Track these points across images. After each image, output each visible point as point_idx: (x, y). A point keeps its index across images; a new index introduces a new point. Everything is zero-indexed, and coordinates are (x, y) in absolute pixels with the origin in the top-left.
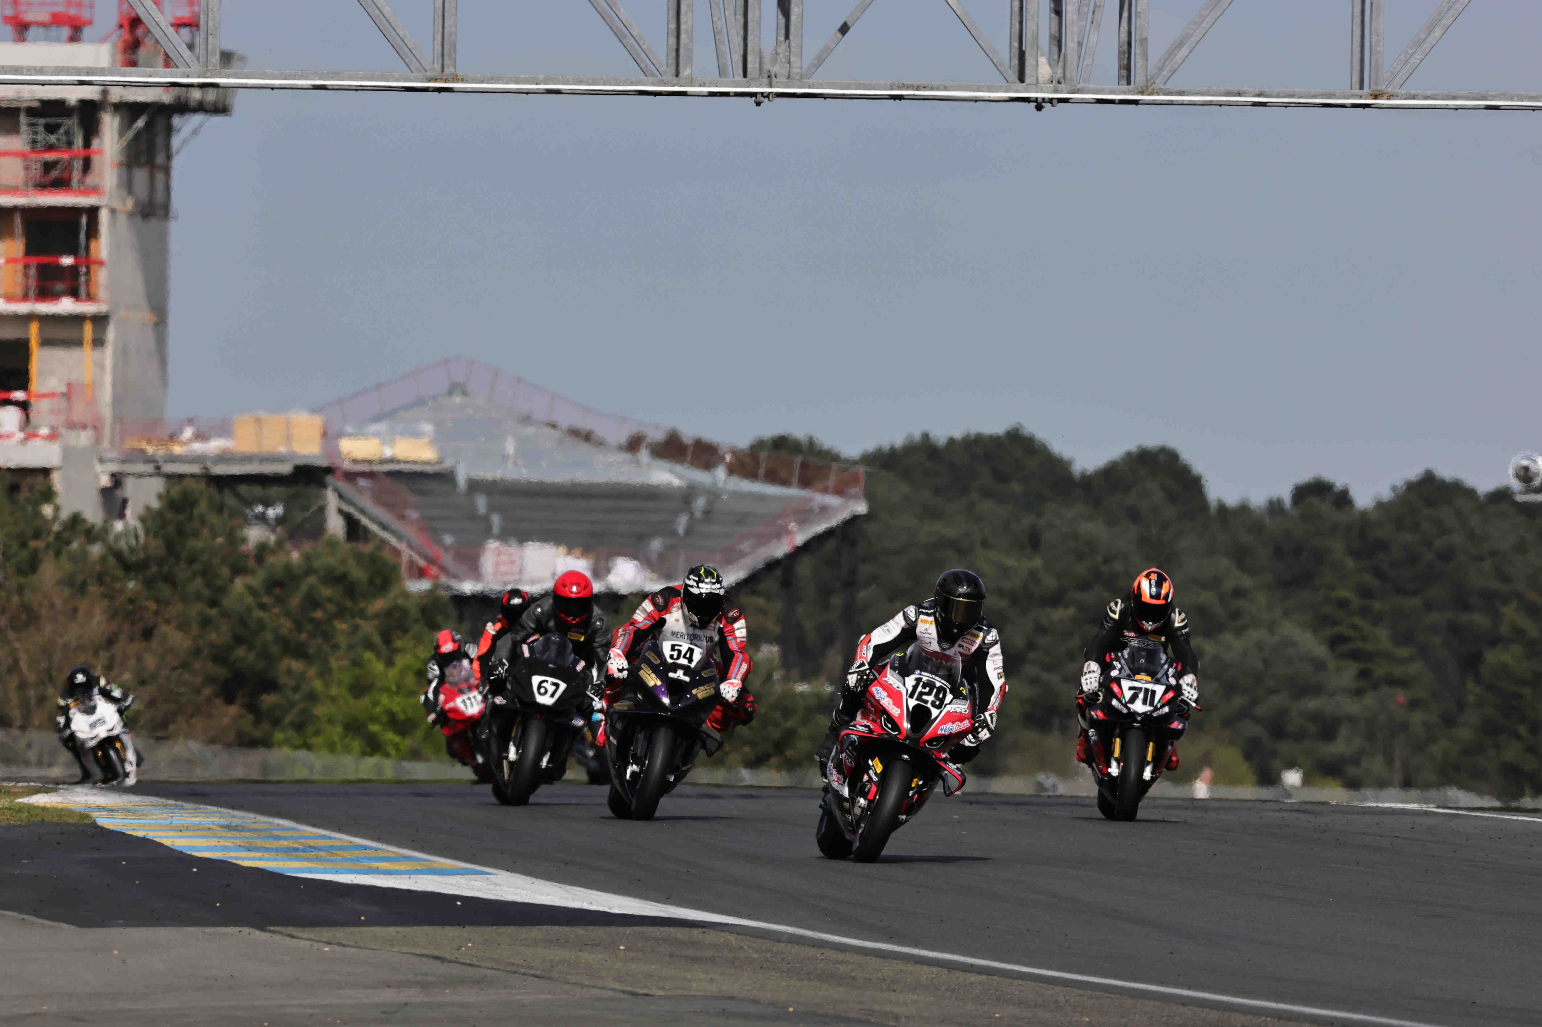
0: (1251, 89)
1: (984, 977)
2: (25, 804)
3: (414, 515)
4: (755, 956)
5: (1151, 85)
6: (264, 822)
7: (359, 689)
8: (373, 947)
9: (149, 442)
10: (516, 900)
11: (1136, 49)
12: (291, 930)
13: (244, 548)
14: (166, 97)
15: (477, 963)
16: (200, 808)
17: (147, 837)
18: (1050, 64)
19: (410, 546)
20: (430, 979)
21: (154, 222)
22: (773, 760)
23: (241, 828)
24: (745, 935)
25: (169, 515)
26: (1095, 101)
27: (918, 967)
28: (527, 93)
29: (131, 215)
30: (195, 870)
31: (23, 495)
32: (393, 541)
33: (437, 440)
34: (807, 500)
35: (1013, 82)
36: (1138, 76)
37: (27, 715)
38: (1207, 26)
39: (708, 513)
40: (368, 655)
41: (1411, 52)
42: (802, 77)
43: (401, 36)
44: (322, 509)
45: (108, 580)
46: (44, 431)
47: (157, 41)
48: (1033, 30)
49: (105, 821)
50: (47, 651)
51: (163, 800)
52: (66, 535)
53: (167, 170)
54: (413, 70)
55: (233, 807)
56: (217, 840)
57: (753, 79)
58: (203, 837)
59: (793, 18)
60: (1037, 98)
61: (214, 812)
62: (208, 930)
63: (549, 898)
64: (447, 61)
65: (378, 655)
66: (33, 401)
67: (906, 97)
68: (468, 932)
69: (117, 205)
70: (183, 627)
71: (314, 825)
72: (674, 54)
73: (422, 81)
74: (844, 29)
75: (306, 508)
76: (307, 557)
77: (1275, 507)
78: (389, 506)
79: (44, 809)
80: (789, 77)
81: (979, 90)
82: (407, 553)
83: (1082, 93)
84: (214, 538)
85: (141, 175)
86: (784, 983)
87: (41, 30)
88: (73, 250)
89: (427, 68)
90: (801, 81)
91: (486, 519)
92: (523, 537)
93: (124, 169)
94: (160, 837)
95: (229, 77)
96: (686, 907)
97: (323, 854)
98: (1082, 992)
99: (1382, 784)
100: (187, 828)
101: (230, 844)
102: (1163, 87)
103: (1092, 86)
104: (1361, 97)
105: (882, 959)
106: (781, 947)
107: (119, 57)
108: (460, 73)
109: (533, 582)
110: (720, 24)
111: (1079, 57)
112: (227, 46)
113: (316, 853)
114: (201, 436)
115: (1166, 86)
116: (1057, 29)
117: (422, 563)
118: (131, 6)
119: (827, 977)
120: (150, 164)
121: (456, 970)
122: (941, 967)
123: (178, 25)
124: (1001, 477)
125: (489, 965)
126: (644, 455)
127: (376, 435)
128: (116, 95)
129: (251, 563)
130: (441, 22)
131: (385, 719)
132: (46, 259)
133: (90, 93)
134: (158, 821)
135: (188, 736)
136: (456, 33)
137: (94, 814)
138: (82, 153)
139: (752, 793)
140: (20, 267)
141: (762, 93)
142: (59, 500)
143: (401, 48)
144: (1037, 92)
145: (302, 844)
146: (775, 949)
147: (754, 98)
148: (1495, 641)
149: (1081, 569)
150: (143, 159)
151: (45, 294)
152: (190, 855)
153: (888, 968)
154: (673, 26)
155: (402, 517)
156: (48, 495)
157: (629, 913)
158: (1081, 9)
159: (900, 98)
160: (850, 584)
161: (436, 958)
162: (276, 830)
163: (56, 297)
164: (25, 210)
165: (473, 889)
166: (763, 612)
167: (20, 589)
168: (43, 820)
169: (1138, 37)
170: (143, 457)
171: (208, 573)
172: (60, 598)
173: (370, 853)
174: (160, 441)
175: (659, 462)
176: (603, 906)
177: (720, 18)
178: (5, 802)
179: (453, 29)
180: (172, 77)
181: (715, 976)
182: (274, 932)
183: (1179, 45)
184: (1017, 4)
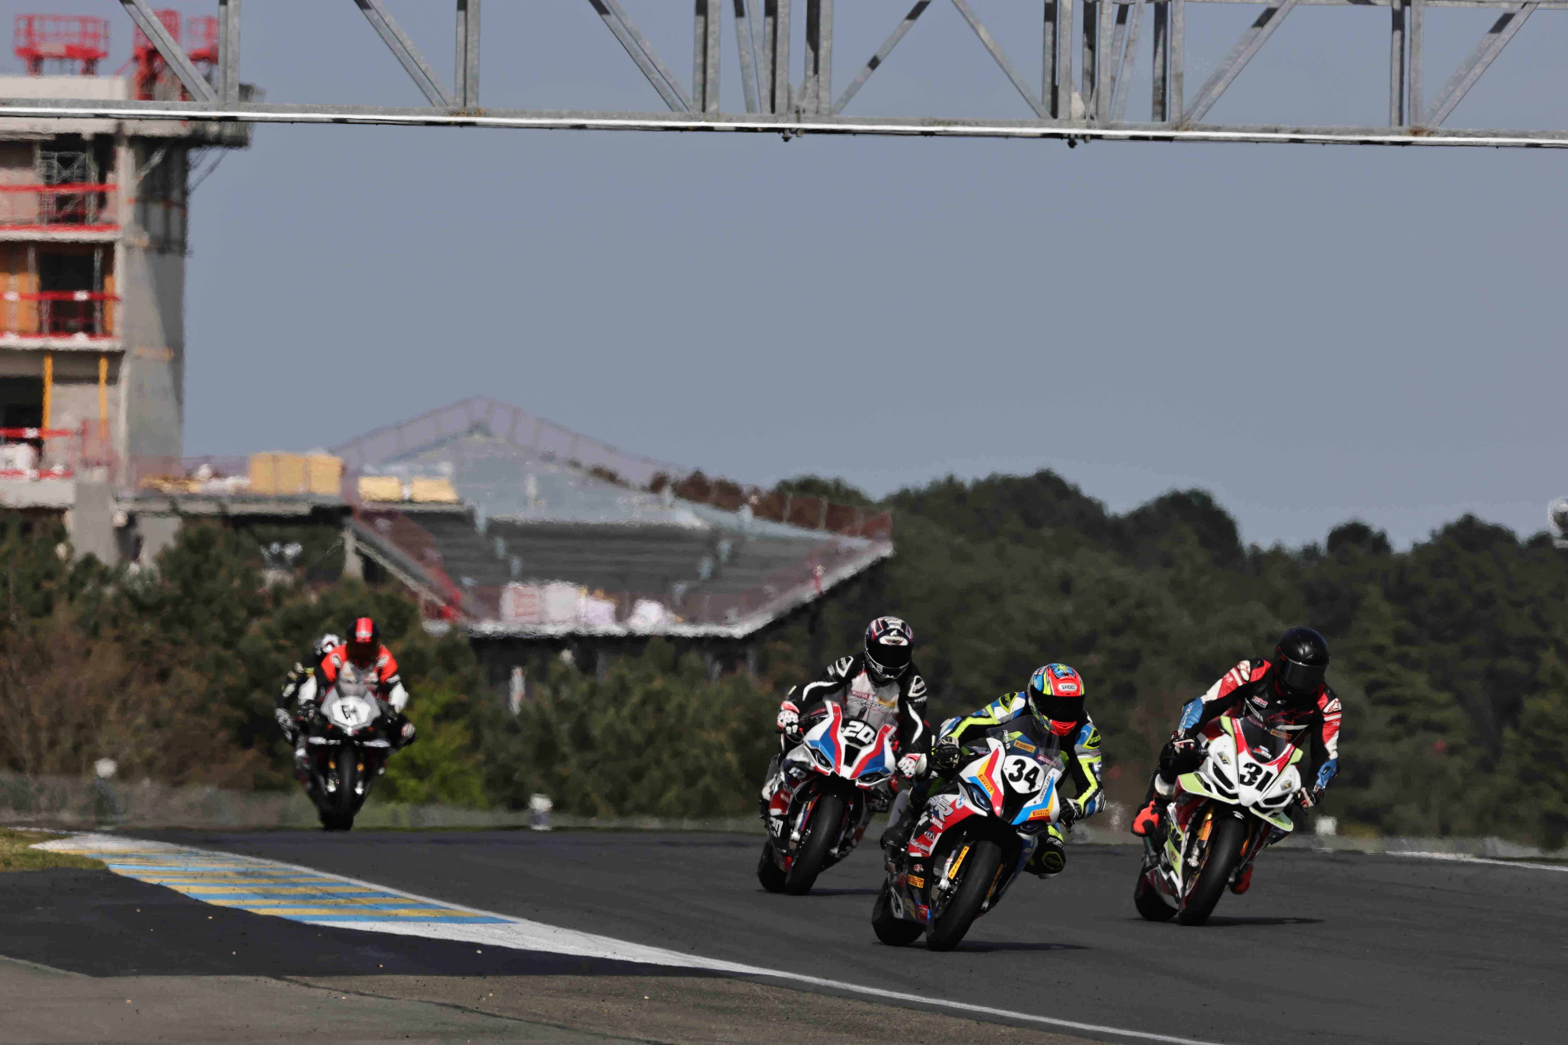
0: (1288, 126)
1: (1013, 1030)
2: (39, 850)
3: (433, 554)
4: (782, 1007)
5: (1186, 121)
8: (392, 996)
9: (166, 479)
10: (539, 950)
11: (1171, 84)
12: (308, 979)
13: (261, 589)
14: (182, 130)
15: (498, 1014)
16: (215, 856)
17: (162, 884)
18: (1083, 99)
19: (431, 589)
20: (451, 1029)
21: (169, 258)
23: (257, 875)
25: (186, 556)
26: (1128, 137)
27: (948, 1019)
29: (147, 250)
30: (209, 917)
31: (36, 536)
32: (411, 583)
33: (457, 480)
34: (835, 543)
35: (1046, 118)
36: (1173, 112)
37: (39, 758)
39: (734, 555)
41: (1451, 88)
42: (831, 112)
43: (423, 69)
44: (341, 549)
45: (122, 622)
46: (58, 469)
47: (175, 75)
48: (1066, 67)
49: (117, 868)
50: (60, 694)
51: (178, 847)
52: (80, 576)
53: (183, 206)
54: (435, 104)
55: (250, 854)
56: (233, 888)
57: (782, 115)
58: (217, 884)
59: (822, 52)
60: (1070, 135)
61: (231, 859)
62: (223, 978)
63: (572, 947)
64: (469, 95)
66: (46, 438)
67: (937, 133)
68: (487, 982)
69: (131, 239)
70: (199, 669)
71: (333, 872)
72: (700, 89)
73: (444, 115)
74: (874, 63)
75: (325, 548)
76: (324, 599)
77: (1310, 552)
78: (408, 546)
79: (58, 855)
80: (817, 112)
81: (1010, 126)
82: (426, 595)
83: (1115, 129)
84: (231, 578)
85: (156, 211)
86: (810, 1035)
87: (56, 64)
88: (87, 286)
89: (449, 101)
90: (830, 116)
91: (505, 561)
92: (545, 578)
93: (139, 204)
94: (174, 884)
95: (247, 110)
96: (711, 957)
97: (342, 901)
99: (1416, 832)
100: (202, 875)
101: (245, 892)
102: (1198, 123)
103: (1126, 122)
104: (1400, 134)
105: (908, 1010)
106: (807, 997)
107: (136, 91)
108: (482, 106)
109: (554, 623)
110: (749, 58)
111: (1112, 91)
112: (246, 80)
113: (334, 900)
114: (217, 474)
115: (1200, 123)
116: (1090, 63)
117: (442, 604)
118: (149, 38)
119: (854, 1028)
120: (165, 198)
121: (477, 1020)
122: (969, 1018)
123: (196, 58)
124: (1031, 522)
125: (510, 1015)
126: (667, 494)
127: (395, 475)
128: (130, 128)
129: (269, 606)
130: (463, 55)
132: (57, 296)
133: (106, 127)
134: (172, 869)
135: (204, 782)
136: (478, 66)
137: (106, 861)
138: (97, 187)
140: (35, 304)
141: (790, 129)
142: (73, 540)
143: (422, 82)
144: (1070, 128)
145: (321, 890)
146: (801, 999)
147: (782, 134)
148: (1536, 688)
149: (1112, 615)
150: (159, 195)
151: (59, 328)
152: (206, 903)
153: (916, 1020)
154: (700, 60)
155: (421, 557)
156: (61, 535)
157: (654, 963)
158: (1115, 44)
159: (932, 134)
161: (457, 1007)
162: (295, 876)
163: (70, 332)
164: (39, 245)
165: (494, 938)
166: (787, 658)
167: (33, 631)
168: (57, 866)
169: (1173, 73)
170: (156, 494)
171: (225, 615)
172: (74, 639)
173: (389, 900)
174: (176, 480)
175: (683, 502)
176: (628, 956)
177: (748, 53)
178: (18, 847)
179: (476, 62)
180: (189, 110)
181: (740, 1028)
182: (291, 981)
183: (1217, 78)
184: (1049, 38)
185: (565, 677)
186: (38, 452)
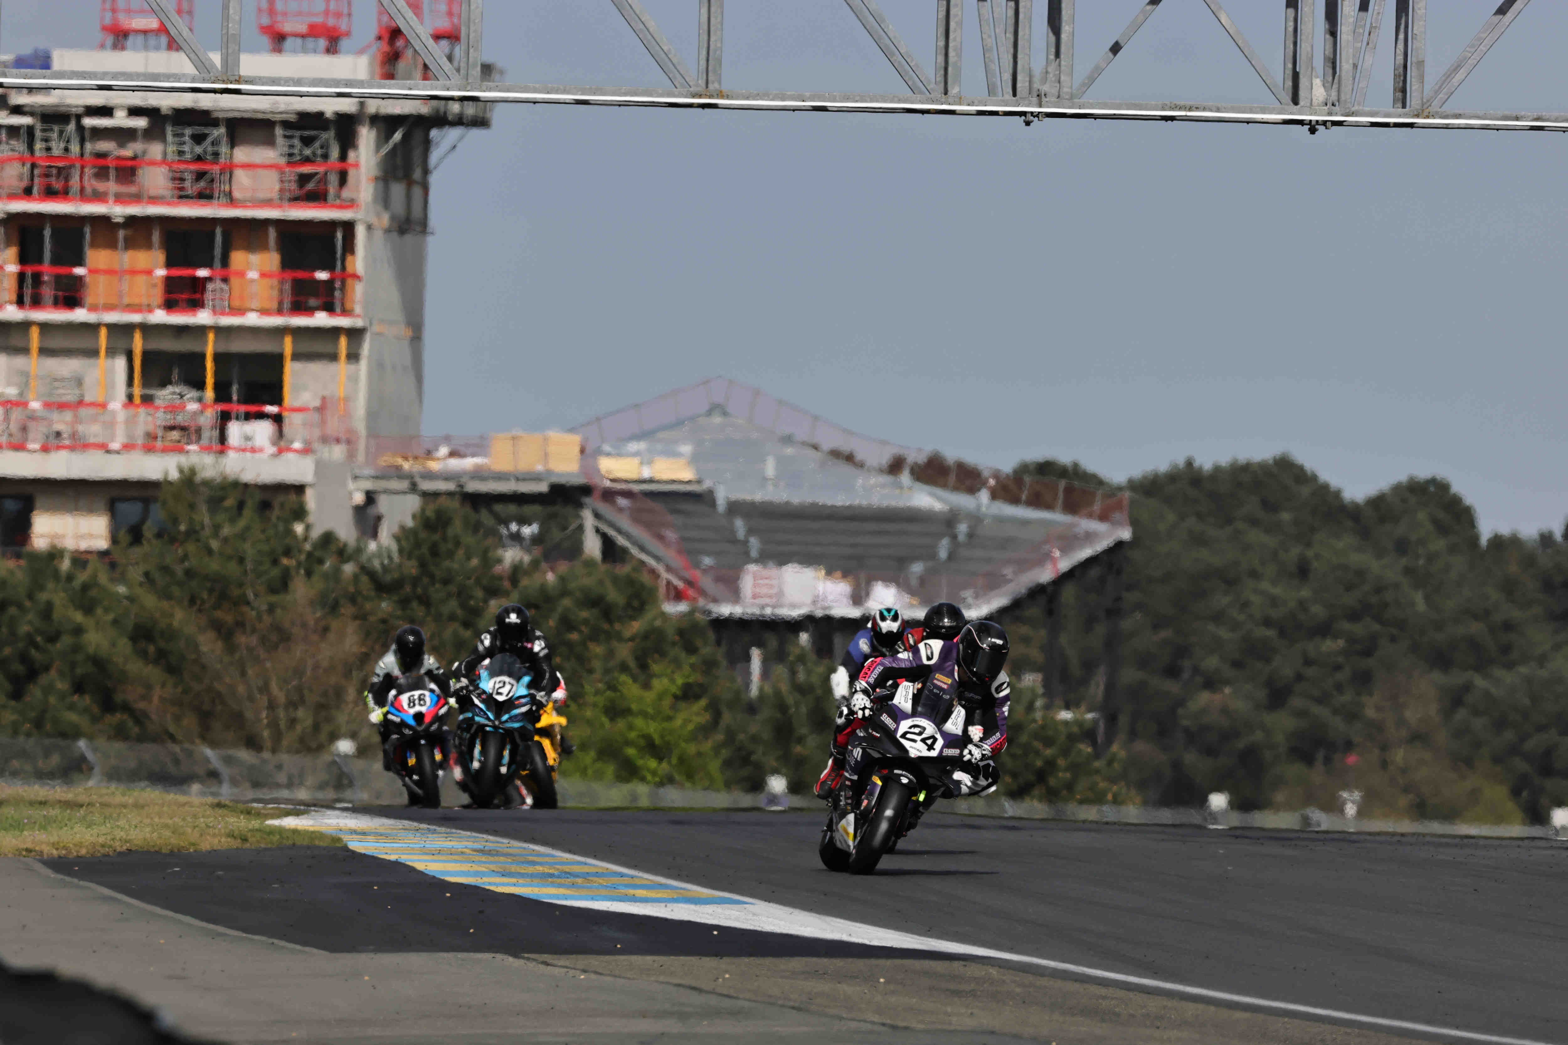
0: (1529, 114)
2: (276, 826)
3: (671, 535)
4: (1018, 990)
5: (1427, 109)
6: (521, 848)
7: (615, 711)
8: (628, 976)
9: (406, 458)
10: (775, 931)
11: (1412, 73)
12: (546, 957)
13: (498, 569)
14: (424, 109)
15: (735, 995)
16: (453, 833)
17: (400, 861)
18: (1324, 85)
19: (669, 569)
20: (687, 1009)
21: (408, 238)
22: (1036, 792)
23: (495, 853)
24: (1009, 968)
25: (423, 535)
26: (1369, 124)
27: (1184, 1004)
28: (794, 110)
29: (387, 231)
30: (448, 895)
31: (275, 512)
32: (651, 562)
33: (695, 460)
34: (1072, 525)
35: (1287, 104)
36: (1414, 100)
37: (277, 736)
38: (1485, 49)
39: (971, 535)
40: (624, 678)
42: (1072, 97)
43: (665, 51)
44: (581, 528)
45: (359, 599)
46: (298, 445)
47: (417, 53)
48: (1308, 53)
49: (356, 845)
50: (298, 672)
51: (415, 824)
52: (318, 554)
53: (423, 185)
54: (677, 86)
55: (488, 833)
56: (470, 865)
57: (1023, 98)
58: (456, 861)
59: (1064, 36)
60: (1311, 121)
61: (469, 837)
62: (460, 955)
63: (809, 929)
64: (711, 76)
65: (635, 679)
66: (285, 414)
67: (1178, 118)
68: (725, 963)
69: (373, 220)
71: (570, 851)
72: (942, 72)
73: (686, 97)
74: (1116, 49)
75: (564, 528)
76: (562, 579)
77: (1546, 540)
78: (648, 526)
79: (295, 831)
80: (1059, 97)
81: (1251, 112)
82: (665, 575)
83: (1356, 116)
84: (469, 558)
85: (398, 190)
86: (1046, 1018)
87: (299, 41)
88: (329, 266)
89: (691, 83)
90: (1072, 100)
91: (746, 542)
92: (782, 560)
93: (381, 184)
94: (412, 860)
95: (490, 90)
96: (948, 940)
97: (579, 880)
98: (1349, 1030)
100: (440, 852)
101: (484, 869)
102: (1439, 110)
103: (1367, 109)
105: (1146, 995)
106: (1043, 982)
107: (378, 70)
108: (725, 88)
109: (793, 606)
110: (991, 42)
111: (1354, 79)
112: (488, 59)
113: (571, 880)
114: (453, 454)
115: (1443, 109)
116: (1332, 50)
117: (680, 584)
118: (392, 18)
119: (1091, 1012)
120: (406, 177)
121: (713, 1001)
123: (437, 37)
124: (1270, 506)
125: (746, 996)
126: (905, 478)
127: (636, 454)
128: (372, 107)
129: (507, 585)
130: (706, 38)
131: (642, 742)
132: (300, 274)
133: (347, 106)
134: (411, 845)
136: (721, 48)
137: (346, 838)
138: (339, 165)
139: (1014, 825)
140: (275, 282)
141: (1032, 113)
142: (311, 519)
143: (664, 64)
144: (1311, 115)
145: (558, 869)
146: (1037, 983)
147: (1023, 118)
149: (1350, 600)
150: (400, 173)
151: (299, 308)
152: (443, 880)
153: (1154, 1004)
154: (942, 43)
155: (661, 538)
156: (300, 513)
157: (889, 945)
158: (1357, 31)
159: (1172, 118)
160: (1114, 613)
161: (694, 988)
162: (531, 855)
163: (309, 311)
164: (279, 223)
165: (730, 919)
166: (1026, 640)
167: (271, 609)
168: (294, 845)
169: (1414, 59)
170: (398, 473)
171: (463, 595)
172: (313, 616)
173: (626, 880)
174: (416, 458)
175: (919, 485)
176: (863, 938)
177: (990, 36)
178: (255, 824)
179: (719, 45)
180: (432, 89)
181: (975, 1011)
182: (528, 959)
183: (1457, 68)
184: (1291, 24)
185: (802, 658)
186: (277, 428)
